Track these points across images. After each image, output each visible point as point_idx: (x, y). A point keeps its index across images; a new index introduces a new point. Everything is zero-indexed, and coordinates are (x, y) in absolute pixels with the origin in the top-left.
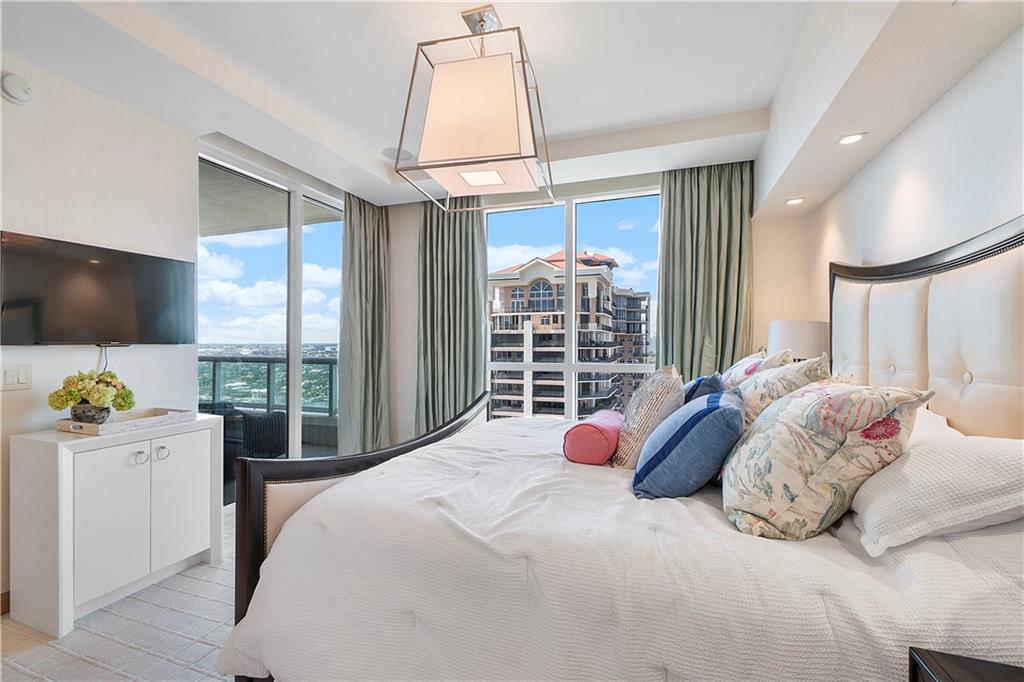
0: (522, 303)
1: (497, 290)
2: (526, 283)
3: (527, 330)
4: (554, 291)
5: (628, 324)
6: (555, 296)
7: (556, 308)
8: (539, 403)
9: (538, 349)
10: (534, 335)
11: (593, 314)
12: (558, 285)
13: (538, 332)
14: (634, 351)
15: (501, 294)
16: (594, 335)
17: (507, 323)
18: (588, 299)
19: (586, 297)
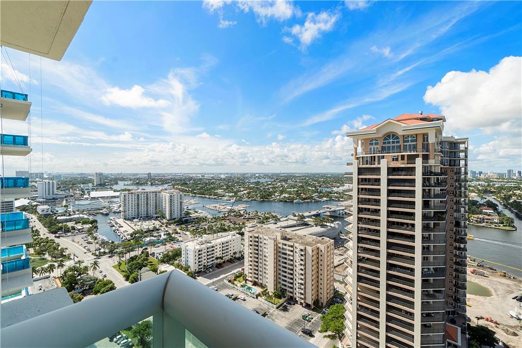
0: (377, 148)
1: (360, 142)
2: (380, 136)
3: (384, 165)
4: (401, 140)
5: (450, 160)
6: (401, 143)
7: (402, 151)
8: (391, 211)
9: (390, 177)
10: (388, 168)
11: (431, 153)
12: (404, 136)
13: (390, 166)
14: (455, 178)
15: (362, 144)
16: (433, 168)
17: (367, 161)
18: (428, 144)
19: (426, 142)
